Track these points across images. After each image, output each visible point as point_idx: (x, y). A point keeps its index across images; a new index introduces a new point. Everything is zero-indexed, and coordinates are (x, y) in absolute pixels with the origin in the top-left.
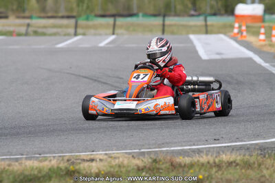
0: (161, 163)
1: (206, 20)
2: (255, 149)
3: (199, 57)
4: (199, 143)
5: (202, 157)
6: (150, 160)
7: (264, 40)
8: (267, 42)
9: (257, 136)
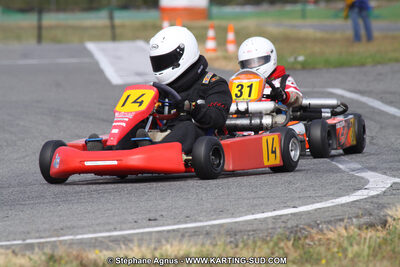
0: (63, 262)
1: (111, 18)
2: (219, 233)
3: (107, 82)
4: (124, 226)
5: (131, 249)
6: (43, 258)
7: (214, 50)
8: (219, 54)
9: (220, 212)
